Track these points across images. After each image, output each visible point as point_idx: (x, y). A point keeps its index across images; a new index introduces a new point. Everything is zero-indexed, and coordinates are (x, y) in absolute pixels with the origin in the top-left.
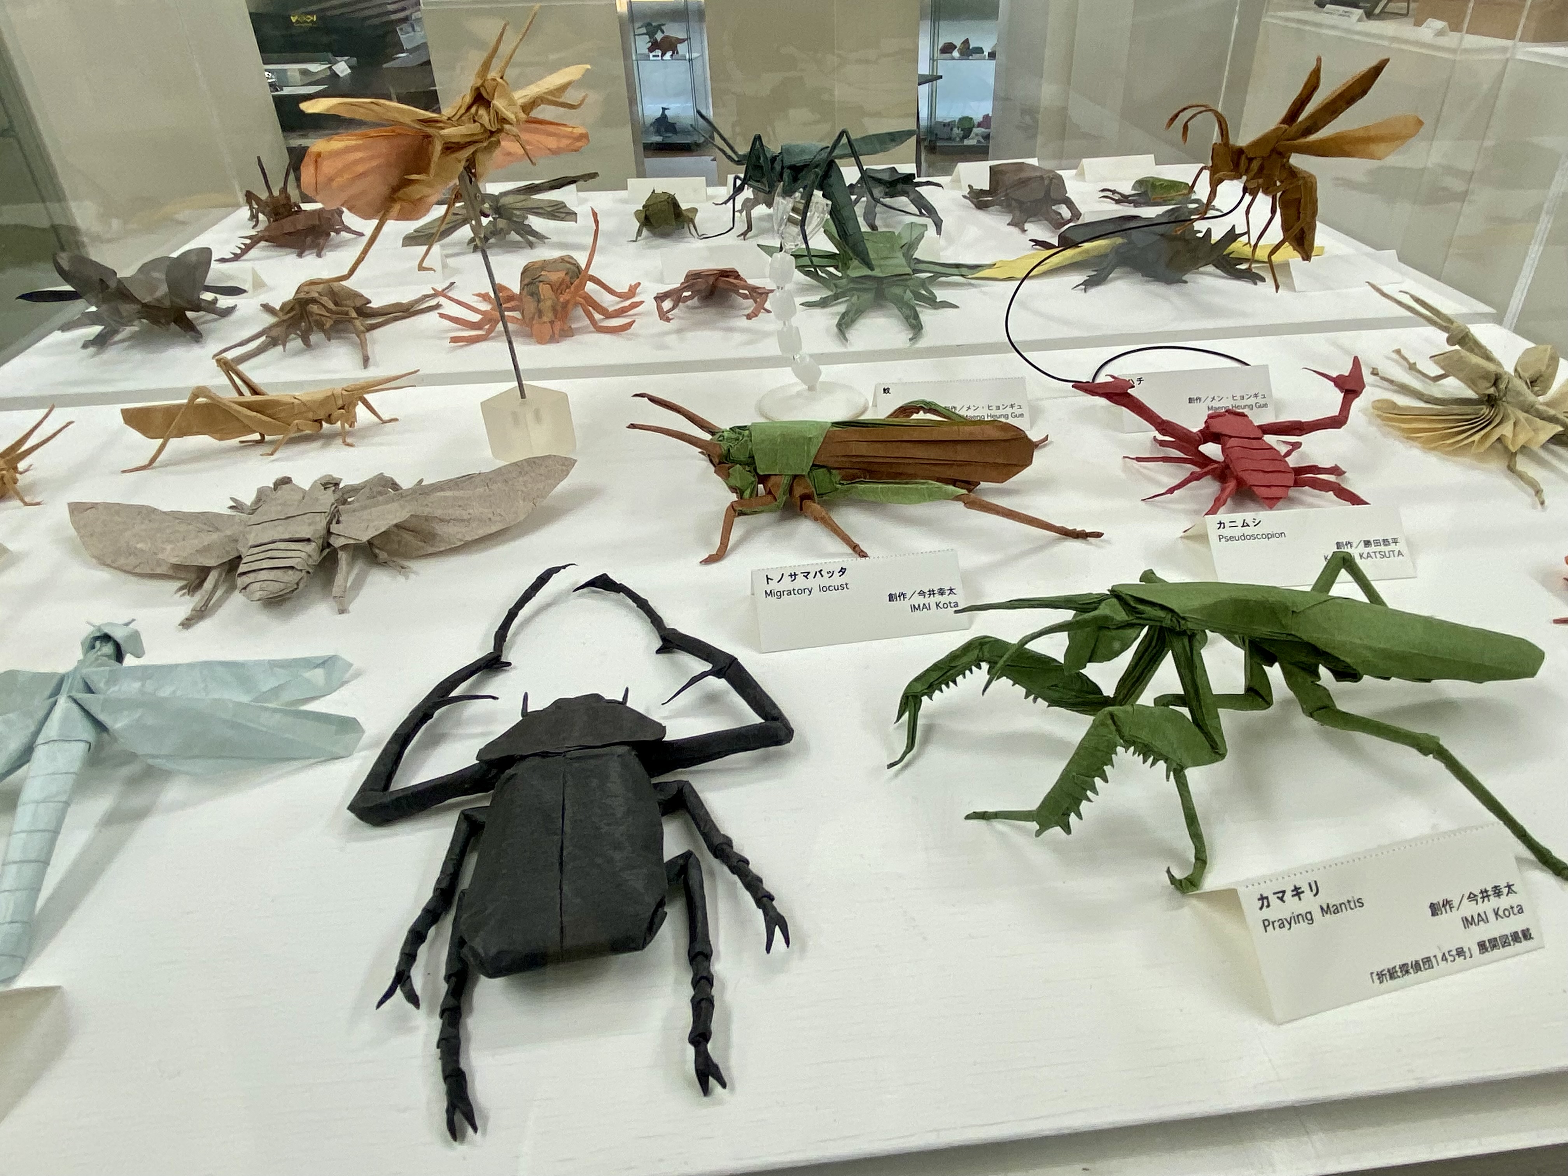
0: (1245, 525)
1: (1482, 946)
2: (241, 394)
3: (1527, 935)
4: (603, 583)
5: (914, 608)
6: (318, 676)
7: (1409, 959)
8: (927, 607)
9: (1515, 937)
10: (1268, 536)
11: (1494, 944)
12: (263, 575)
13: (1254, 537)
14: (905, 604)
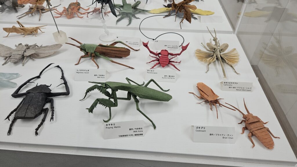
0: (152, 71)
1: (135, 135)
2: (21, 27)
3: (142, 134)
4: (58, 67)
5: (98, 77)
6: (15, 76)
7: (125, 135)
8: (100, 77)
9: (140, 134)
10: (155, 73)
11: (137, 135)
12: (13, 59)
13: (153, 73)
14: (97, 77)
